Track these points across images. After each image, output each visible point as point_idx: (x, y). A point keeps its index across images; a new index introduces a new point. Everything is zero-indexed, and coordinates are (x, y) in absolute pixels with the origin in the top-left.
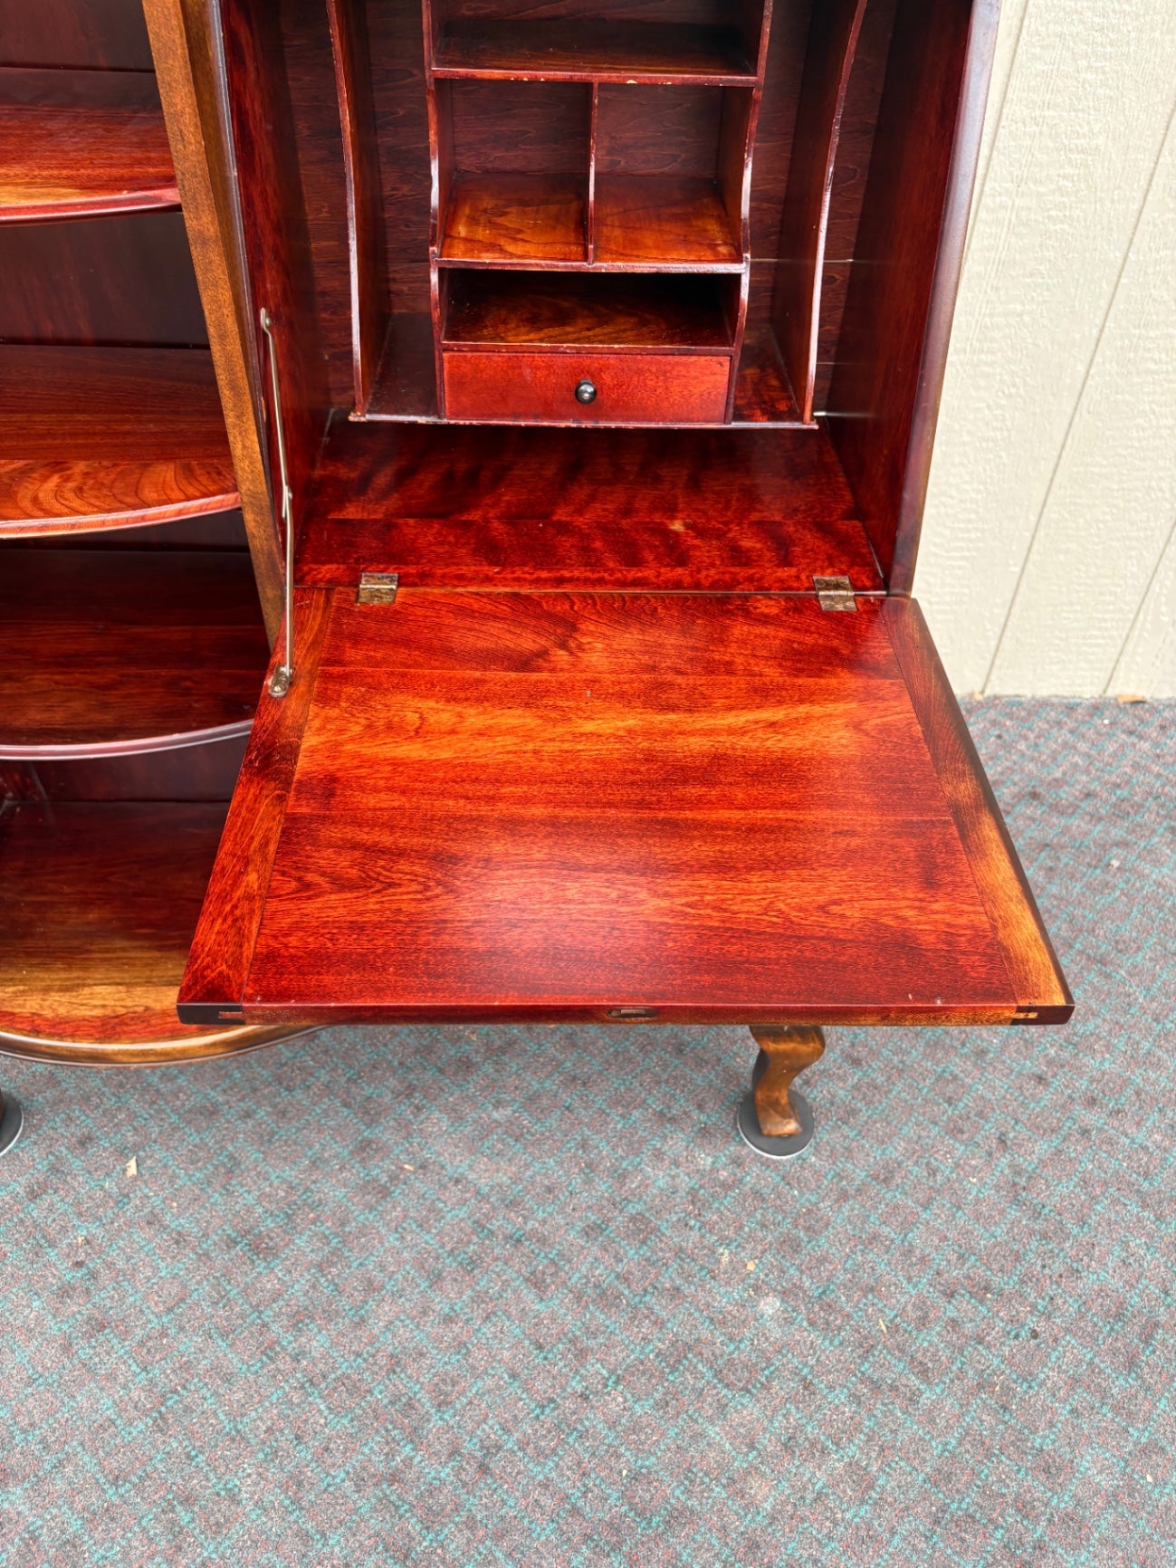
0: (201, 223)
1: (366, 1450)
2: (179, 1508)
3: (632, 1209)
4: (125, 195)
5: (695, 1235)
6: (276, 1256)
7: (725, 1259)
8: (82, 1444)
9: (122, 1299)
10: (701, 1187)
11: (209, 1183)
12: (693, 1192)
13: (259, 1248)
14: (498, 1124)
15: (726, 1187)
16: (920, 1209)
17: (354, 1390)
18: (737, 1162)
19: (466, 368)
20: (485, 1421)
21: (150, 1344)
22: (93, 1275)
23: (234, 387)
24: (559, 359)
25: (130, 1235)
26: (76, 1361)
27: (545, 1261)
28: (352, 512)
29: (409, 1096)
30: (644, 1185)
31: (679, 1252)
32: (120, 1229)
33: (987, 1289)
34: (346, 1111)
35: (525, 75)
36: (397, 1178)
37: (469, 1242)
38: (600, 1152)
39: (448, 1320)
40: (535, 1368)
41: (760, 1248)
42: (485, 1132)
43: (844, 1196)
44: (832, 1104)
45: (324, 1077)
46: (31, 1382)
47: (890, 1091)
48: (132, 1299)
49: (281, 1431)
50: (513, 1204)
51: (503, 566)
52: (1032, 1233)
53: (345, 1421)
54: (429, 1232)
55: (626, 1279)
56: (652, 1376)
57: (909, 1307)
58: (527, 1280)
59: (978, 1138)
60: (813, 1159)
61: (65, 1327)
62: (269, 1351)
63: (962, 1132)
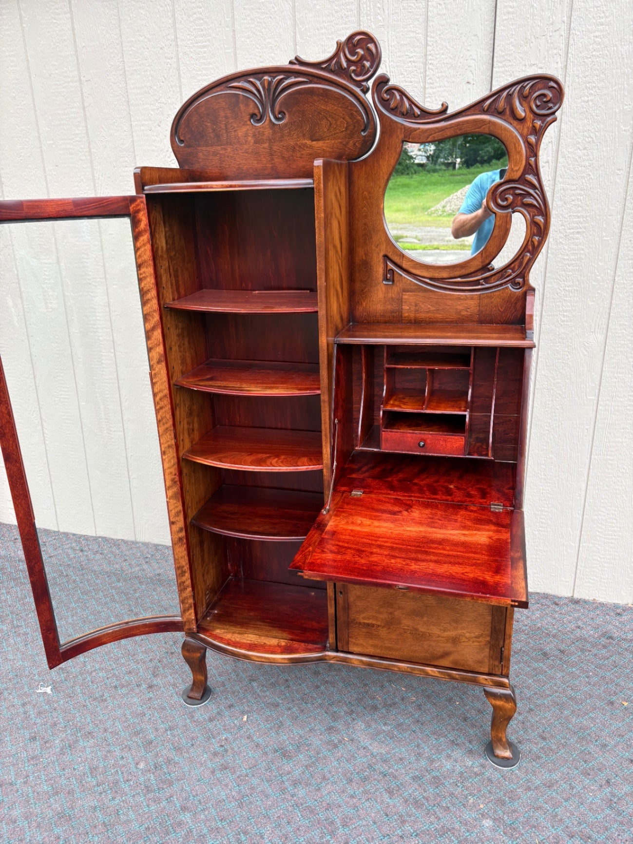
0: (325, 398)
1: (313, 833)
2: (242, 835)
3: (434, 774)
4: (308, 391)
5: (459, 789)
6: (291, 759)
7: (471, 801)
8: (212, 805)
9: (234, 761)
10: (465, 772)
11: (271, 729)
12: (461, 774)
13: (286, 755)
14: (384, 731)
15: (476, 774)
16: (563, 801)
17: (312, 811)
18: (483, 766)
19: (388, 436)
20: (360, 835)
21: (242, 778)
22: (226, 751)
23: (326, 435)
24: (414, 435)
25: (241, 740)
26: (215, 777)
27: (395, 785)
28: (354, 476)
29: (350, 714)
30: (441, 766)
31: (451, 794)
32: (238, 738)
33: (589, 838)
34: (326, 715)
35: (409, 367)
36: (341, 742)
37: (365, 771)
38: (424, 750)
39: (352, 797)
40: (383, 822)
41: (487, 800)
42: (379, 733)
43: (529, 789)
44: (530, 752)
45: (320, 701)
46: (199, 781)
47: (558, 753)
48: (238, 762)
49: (283, 819)
50: (385, 761)
51: (394, 491)
52: (616, 821)
53: (307, 822)
54: (350, 764)
55: (427, 799)
56: (431, 836)
57: (551, 837)
58: (386, 790)
59: (596, 778)
60: (517, 772)
61: (214, 765)
62: (283, 790)
63: (589, 775)
